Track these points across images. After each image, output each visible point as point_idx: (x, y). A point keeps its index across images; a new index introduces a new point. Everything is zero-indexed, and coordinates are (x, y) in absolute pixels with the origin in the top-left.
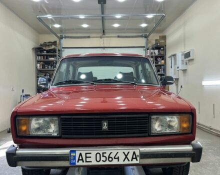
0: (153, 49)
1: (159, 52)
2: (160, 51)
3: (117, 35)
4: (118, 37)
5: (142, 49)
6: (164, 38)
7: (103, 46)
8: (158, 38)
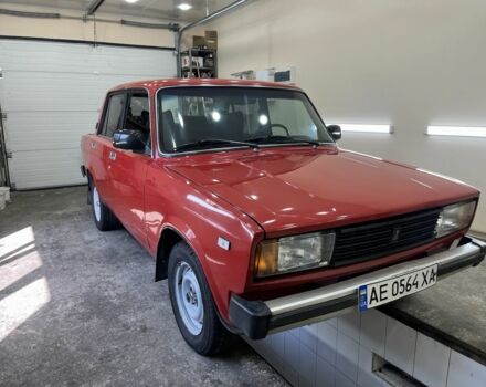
0: (194, 55)
1: (204, 61)
2: (207, 60)
3: (120, 19)
4: (123, 22)
5: (171, 52)
6: (213, 35)
7: (92, 40)
8: (203, 35)
